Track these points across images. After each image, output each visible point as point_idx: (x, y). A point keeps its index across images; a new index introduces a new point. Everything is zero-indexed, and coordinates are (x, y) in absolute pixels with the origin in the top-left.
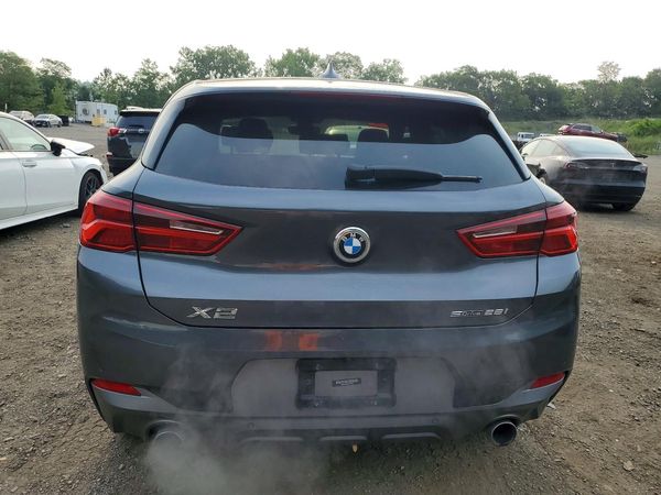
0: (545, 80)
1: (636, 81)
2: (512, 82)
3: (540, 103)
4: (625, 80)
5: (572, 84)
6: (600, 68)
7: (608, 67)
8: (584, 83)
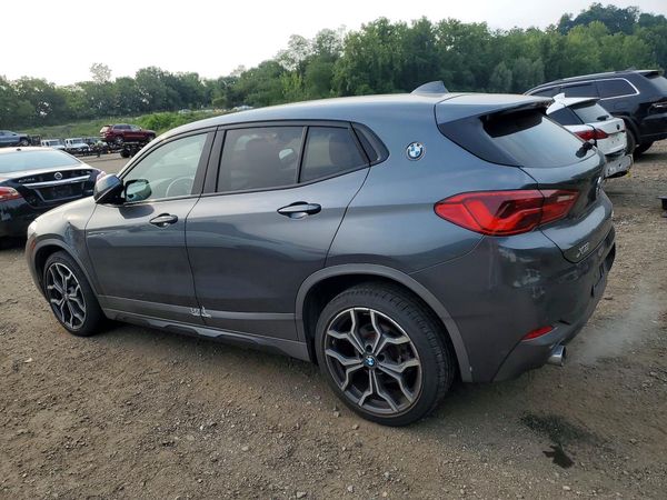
0: (41, 83)
1: (127, 80)
2: (4, 88)
3: (45, 109)
4: (118, 80)
5: (70, 87)
6: (93, 70)
7: (98, 69)
8: (80, 84)
